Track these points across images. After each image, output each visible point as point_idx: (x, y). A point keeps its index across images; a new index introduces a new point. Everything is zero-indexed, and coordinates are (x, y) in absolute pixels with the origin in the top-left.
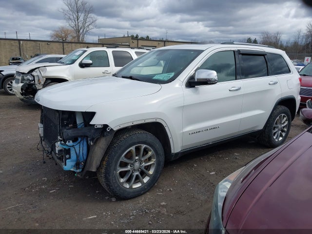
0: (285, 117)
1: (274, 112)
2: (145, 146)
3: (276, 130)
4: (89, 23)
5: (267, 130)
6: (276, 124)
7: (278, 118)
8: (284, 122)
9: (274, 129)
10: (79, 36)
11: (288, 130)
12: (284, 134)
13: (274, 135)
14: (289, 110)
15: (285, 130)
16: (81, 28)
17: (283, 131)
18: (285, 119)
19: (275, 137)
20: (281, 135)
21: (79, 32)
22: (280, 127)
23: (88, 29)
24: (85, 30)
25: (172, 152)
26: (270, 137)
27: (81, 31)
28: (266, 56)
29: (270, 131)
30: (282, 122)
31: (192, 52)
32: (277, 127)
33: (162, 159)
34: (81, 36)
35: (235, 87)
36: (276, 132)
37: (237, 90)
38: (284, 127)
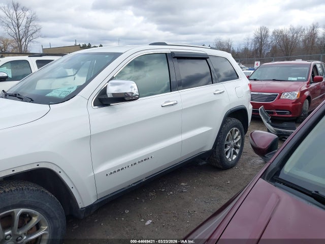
0: (237, 131)
1: (224, 126)
2: (21, 210)
3: (229, 147)
4: (33, 31)
5: (217, 150)
6: (228, 140)
7: (229, 133)
8: (237, 137)
9: (226, 147)
10: (21, 46)
11: (242, 145)
12: (237, 151)
13: (227, 154)
14: (240, 123)
15: (239, 145)
16: (23, 37)
17: (236, 148)
18: (237, 133)
19: (227, 157)
20: (235, 153)
21: (21, 41)
22: (232, 143)
23: (31, 38)
24: (27, 39)
25: (80, 206)
26: (222, 158)
27: (23, 40)
28: (207, 59)
29: (221, 150)
30: (235, 138)
31: (107, 56)
32: (229, 145)
33: (60, 222)
34: (23, 46)
35: (169, 102)
36: (229, 150)
37: (172, 105)
38: (237, 143)
